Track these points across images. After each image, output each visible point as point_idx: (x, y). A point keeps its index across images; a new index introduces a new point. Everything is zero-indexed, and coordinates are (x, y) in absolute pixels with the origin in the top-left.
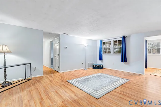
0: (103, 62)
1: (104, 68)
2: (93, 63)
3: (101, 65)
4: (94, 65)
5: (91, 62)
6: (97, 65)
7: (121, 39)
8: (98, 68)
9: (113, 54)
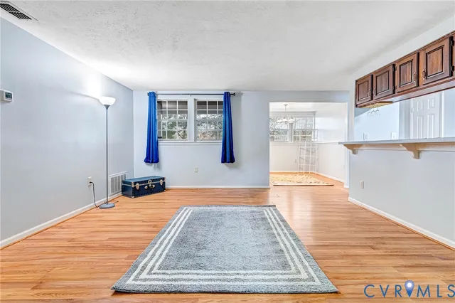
0: (159, 168)
1: (168, 190)
2: (125, 176)
3: (159, 179)
4: (135, 183)
5: (120, 174)
6: (146, 181)
7: (221, 99)
8: (151, 191)
9: (195, 140)
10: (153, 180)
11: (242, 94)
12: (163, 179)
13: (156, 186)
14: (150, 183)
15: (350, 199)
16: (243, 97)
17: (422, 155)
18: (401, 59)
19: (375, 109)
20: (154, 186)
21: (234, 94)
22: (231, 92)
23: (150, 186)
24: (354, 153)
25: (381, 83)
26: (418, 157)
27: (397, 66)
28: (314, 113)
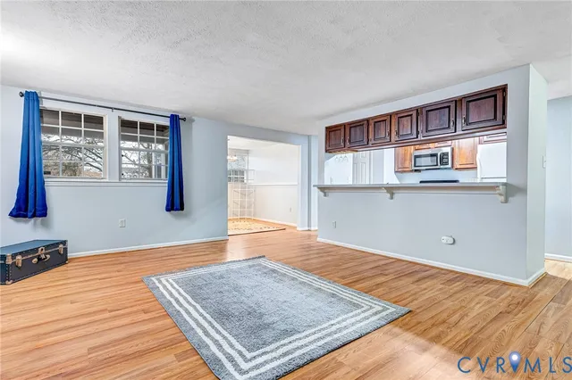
1: (72, 260)
3: (57, 245)
4: (14, 256)
6: (35, 251)
7: (166, 122)
8: (42, 266)
9: (120, 179)
10: (47, 247)
11: (193, 121)
12: (64, 243)
13: (53, 257)
14: (41, 252)
15: (319, 239)
16: (194, 125)
17: (396, 196)
18: (376, 117)
19: (343, 155)
20: (48, 256)
21: (184, 119)
22: (181, 116)
23: (43, 257)
24: (325, 196)
25: (355, 134)
26: (392, 198)
27: (372, 122)
28: (247, 152)
